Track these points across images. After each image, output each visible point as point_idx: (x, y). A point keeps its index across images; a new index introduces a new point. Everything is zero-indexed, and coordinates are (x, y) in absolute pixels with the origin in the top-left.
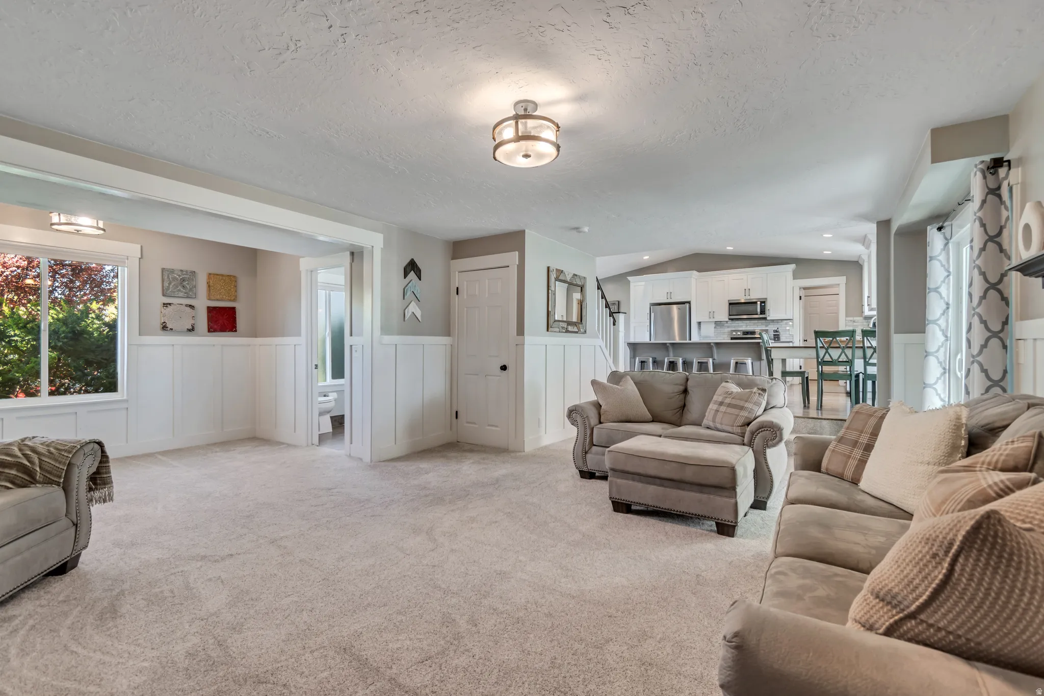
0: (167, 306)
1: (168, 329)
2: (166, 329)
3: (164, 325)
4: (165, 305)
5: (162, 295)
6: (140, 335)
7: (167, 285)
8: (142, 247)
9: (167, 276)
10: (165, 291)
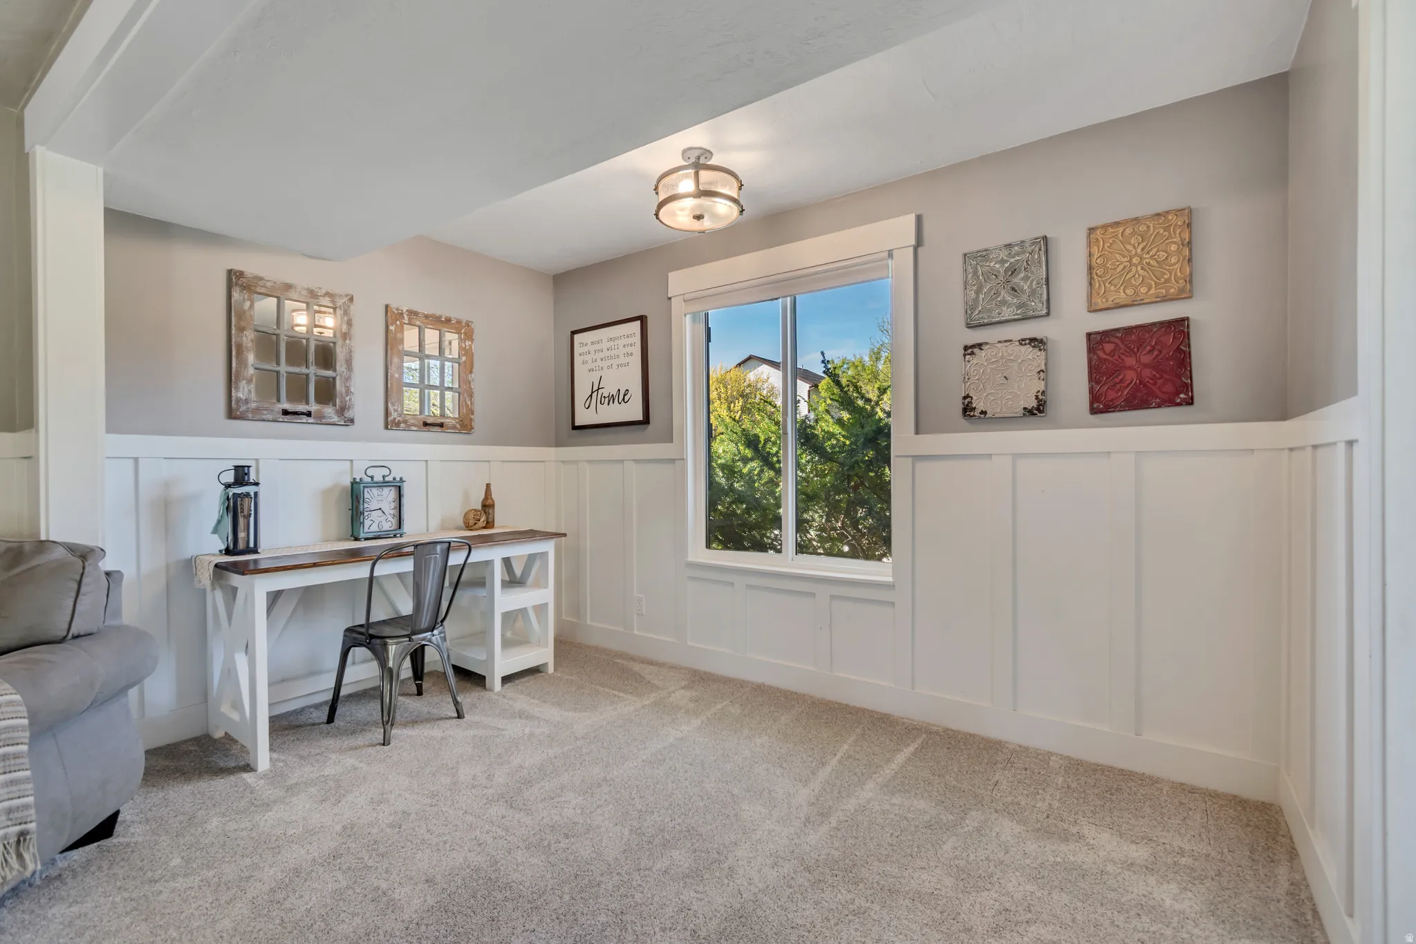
0: (972, 353)
1: (977, 414)
2: (972, 414)
3: (967, 405)
4: (969, 351)
5: (963, 324)
6: (917, 433)
7: (973, 295)
8: (919, 219)
9: (975, 273)
10: (969, 312)
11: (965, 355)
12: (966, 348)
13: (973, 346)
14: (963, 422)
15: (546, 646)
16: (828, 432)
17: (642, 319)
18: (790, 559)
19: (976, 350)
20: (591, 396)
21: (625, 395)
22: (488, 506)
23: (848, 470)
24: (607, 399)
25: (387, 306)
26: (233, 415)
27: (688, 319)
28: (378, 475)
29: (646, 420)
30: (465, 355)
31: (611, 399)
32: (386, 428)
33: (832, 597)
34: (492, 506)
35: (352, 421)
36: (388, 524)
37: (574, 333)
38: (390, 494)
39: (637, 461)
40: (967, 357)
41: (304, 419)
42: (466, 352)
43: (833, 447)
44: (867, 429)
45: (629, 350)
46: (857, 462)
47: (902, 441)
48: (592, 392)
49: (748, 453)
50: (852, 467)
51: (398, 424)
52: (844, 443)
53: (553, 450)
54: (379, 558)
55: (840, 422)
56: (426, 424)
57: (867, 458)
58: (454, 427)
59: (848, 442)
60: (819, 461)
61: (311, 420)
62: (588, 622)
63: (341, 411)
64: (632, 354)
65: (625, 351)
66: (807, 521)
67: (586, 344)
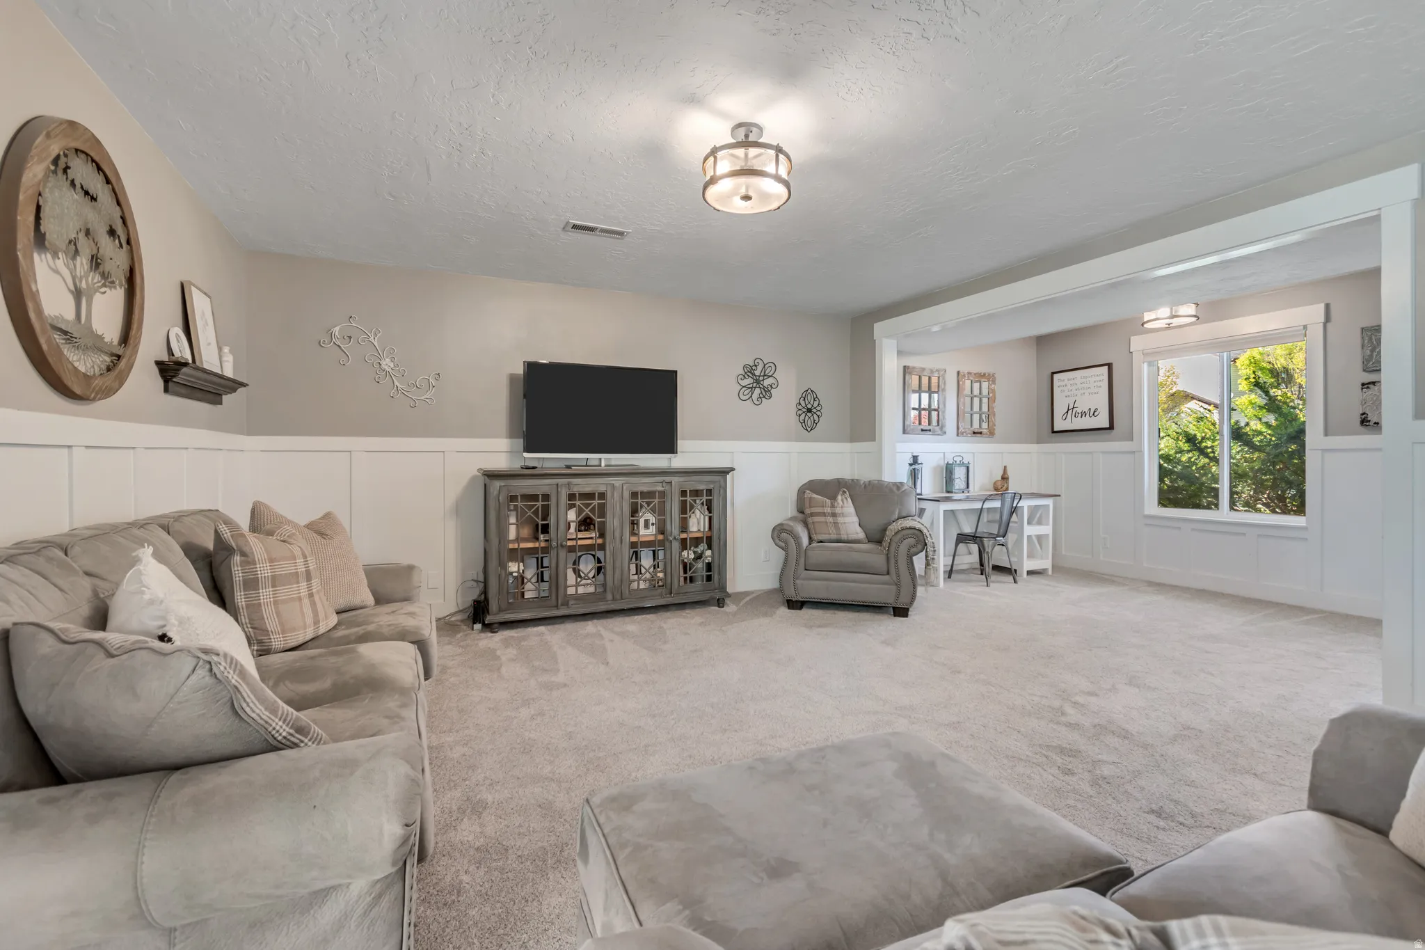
0: (1368, 388)
1: (1371, 423)
2: (1368, 424)
3: (1364, 419)
4: (1366, 386)
5: (1362, 370)
6: (1326, 434)
7: (1368, 352)
8: (1327, 307)
9: (1370, 339)
10: (1365, 363)
11: (1362, 389)
12: (1363, 384)
13: (1369, 383)
14: (1362, 429)
15: (1048, 559)
16: (1256, 431)
17: (1110, 366)
18: (1225, 513)
19: (1371, 386)
20: (1067, 412)
21: (1095, 412)
22: (1005, 478)
23: (1273, 458)
24: (1080, 415)
25: (958, 373)
26: (906, 432)
27: (1146, 365)
28: (958, 459)
29: (1111, 427)
30: (992, 393)
31: (1084, 414)
32: (958, 435)
33: (1259, 536)
34: (1007, 479)
35: (945, 433)
36: (963, 486)
37: (1053, 373)
38: (963, 470)
39: (1103, 452)
40: (1364, 390)
41: (928, 433)
42: (991, 391)
43: (1261, 441)
44: (1290, 430)
45: (1099, 384)
46: (1281, 453)
47: (1314, 438)
48: (1068, 410)
49: (1186, 447)
50: (1276, 456)
51: (962, 434)
52: (1271, 439)
53: (1035, 445)
54: (986, 499)
55: (1268, 425)
56: (974, 433)
57: (1290, 450)
58: (987, 434)
59: (1273, 439)
60: (1248, 451)
61: (930, 433)
62: (1064, 553)
63: (941, 429)
64: (1100, 386)
65: (1095, 384)
66: (1237, 493)
67: (1064, 380)
